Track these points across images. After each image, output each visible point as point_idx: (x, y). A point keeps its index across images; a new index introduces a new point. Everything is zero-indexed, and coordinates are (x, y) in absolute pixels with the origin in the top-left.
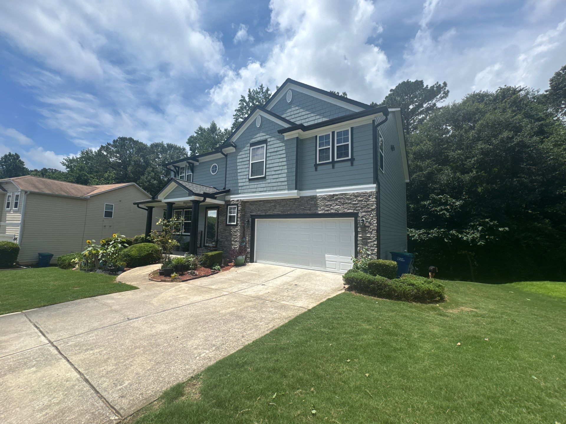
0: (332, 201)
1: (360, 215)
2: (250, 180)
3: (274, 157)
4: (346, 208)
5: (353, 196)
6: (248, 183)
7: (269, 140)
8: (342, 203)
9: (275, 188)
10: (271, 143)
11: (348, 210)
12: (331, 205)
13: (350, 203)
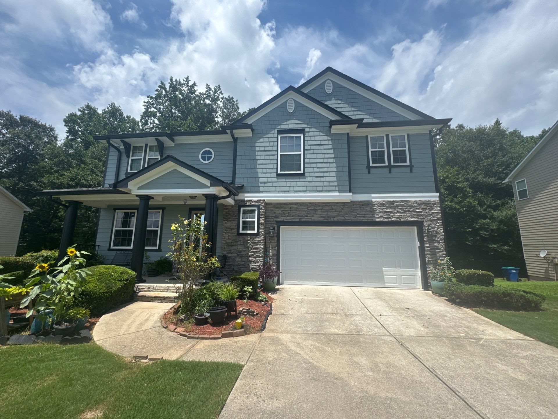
0: (391, 207)
1: (425, 224)
2: (278, 175)
3: (316, 151)
4: (409, 216)
5: (416, 203)
6: (275, 180)
7: (307, 130)
8: (404, 211)
9: (319, 189)
10: (310, 134)
11: (412, 218)
12: (391, 212)
13: (413, 211)
